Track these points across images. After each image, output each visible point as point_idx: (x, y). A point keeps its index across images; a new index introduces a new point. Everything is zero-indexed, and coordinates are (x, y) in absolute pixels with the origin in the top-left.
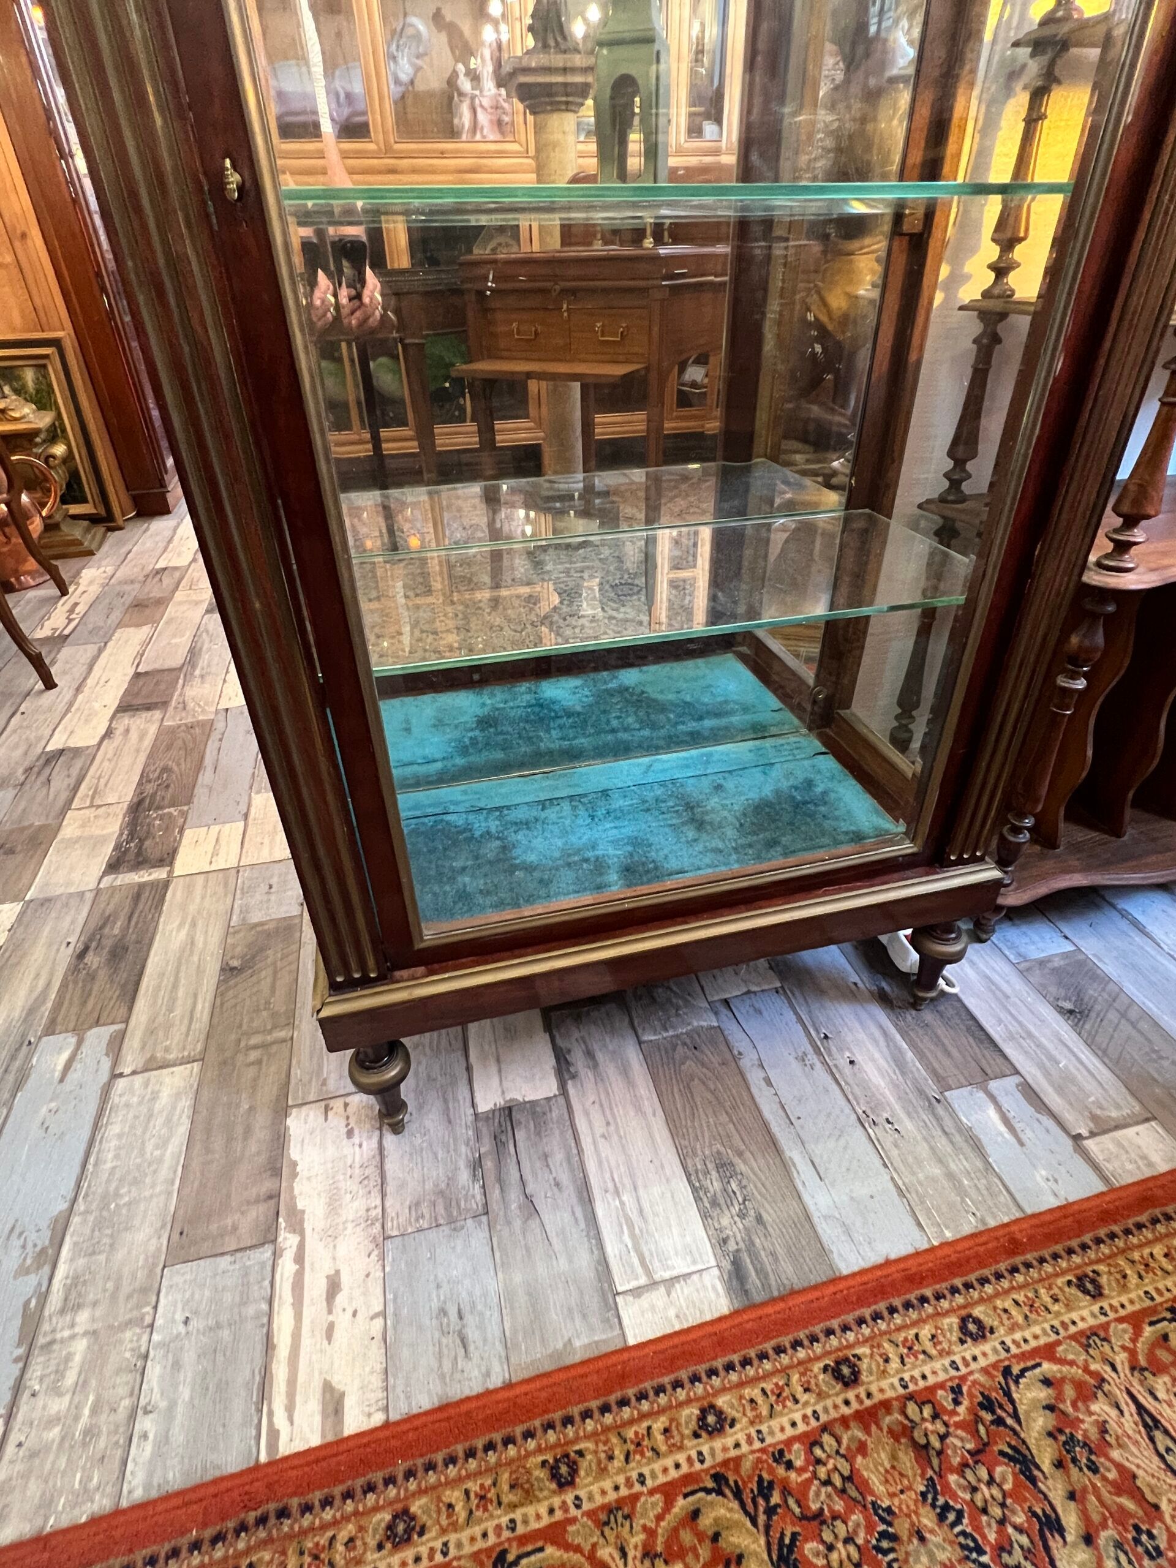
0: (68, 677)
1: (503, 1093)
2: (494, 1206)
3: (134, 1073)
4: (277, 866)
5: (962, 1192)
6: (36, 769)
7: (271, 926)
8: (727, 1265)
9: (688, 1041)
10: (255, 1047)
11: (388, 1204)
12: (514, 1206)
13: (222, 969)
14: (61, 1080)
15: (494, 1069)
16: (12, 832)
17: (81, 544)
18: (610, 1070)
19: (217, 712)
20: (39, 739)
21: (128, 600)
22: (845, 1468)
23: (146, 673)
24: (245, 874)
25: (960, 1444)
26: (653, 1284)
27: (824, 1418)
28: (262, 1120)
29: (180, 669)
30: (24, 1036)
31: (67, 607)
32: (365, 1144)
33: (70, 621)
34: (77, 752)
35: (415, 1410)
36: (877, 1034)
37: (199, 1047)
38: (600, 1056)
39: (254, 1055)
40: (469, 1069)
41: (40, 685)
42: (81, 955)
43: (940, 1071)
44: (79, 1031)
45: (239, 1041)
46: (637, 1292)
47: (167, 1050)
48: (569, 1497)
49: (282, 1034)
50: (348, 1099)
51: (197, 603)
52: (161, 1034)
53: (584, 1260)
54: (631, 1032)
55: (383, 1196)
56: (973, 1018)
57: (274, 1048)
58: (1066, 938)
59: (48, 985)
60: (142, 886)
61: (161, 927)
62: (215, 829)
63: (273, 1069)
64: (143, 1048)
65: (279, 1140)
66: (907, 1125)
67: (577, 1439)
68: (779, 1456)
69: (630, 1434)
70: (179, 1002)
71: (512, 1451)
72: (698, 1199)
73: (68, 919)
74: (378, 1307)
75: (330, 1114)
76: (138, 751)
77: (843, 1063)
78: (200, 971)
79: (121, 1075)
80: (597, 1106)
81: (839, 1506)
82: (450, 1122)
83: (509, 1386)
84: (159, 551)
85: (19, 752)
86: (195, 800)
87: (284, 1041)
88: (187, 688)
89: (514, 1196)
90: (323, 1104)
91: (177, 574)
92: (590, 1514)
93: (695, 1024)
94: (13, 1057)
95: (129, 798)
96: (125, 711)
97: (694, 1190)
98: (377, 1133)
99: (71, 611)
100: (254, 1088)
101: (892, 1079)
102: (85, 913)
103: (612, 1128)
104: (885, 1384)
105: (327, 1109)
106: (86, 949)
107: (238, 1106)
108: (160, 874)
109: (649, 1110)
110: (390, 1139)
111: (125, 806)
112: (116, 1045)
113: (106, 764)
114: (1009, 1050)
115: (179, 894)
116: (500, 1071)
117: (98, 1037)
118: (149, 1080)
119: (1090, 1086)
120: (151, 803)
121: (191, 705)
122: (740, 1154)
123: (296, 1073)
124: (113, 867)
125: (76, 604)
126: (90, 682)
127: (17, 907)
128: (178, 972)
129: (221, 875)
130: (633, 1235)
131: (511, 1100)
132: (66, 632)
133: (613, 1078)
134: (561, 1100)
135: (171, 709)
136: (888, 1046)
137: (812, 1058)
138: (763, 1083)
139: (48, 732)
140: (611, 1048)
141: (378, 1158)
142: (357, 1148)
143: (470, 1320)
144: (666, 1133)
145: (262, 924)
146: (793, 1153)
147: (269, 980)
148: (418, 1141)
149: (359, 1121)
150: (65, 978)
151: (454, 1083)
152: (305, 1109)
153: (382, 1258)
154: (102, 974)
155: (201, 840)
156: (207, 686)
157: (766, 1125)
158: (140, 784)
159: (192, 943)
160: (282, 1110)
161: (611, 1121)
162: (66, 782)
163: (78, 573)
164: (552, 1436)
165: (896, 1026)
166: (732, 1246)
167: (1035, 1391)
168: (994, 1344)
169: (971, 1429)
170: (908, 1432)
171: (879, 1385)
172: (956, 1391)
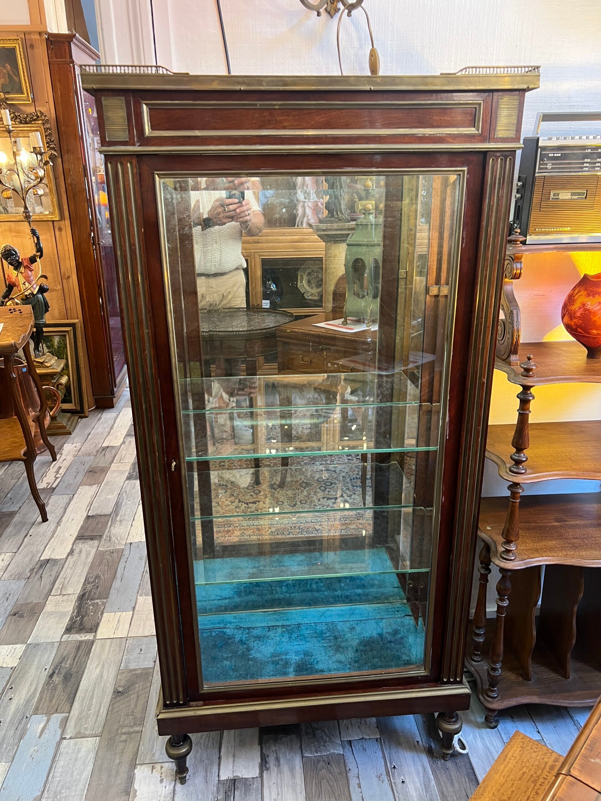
0: (53, 515)
1: (233, 772)
3: (71, 738)
4: (145, 638)
6: (35, 570)
7: (139, 671)
9: (326, 760)
10: (125, 734)
13: (114, 692)
14: (40, 737)
15: (231, 760)
16: (23, 604)
17: (66, 428)
18: (285, 768)
19: (126, 545)
20: (38, 552)
21: (87, 467)
23: (93, 516)
24: (130, 641)
28: (124, 768)
29: (110, 515)
30: (24, 713)
31: (55, 469)
32: (167, 788)
33: (57, 478)
34: (55, 561)
36: (421, 769)
37: (100, 729)
38: (282, 761)
39: (124, 737)
40: (220, 758)
41: (40, 519)
42: (51, 676)
43: (445, 793)
44: (49, 714)
45: (118, 729)
47: (86, 729)
49: (137, 729)
50: (163, 765)
51: (123, 472)
52: (84, 720)
54: (300, 751)
56: (473, 769)
57: (133, 735)
58: (539, 732)
59: (36, 689)
60: (81, 642)
61: (88, 666)
62: (119, 613)
63: (132, 745)
64: (75, 727)
65: (131, 779)
70: (93, 707)
73: (46, 657)
75: (154, 770)
76: (85, 564)
77: (399, 781)
78: (103, 691)
79: (65, 738)
80: (275, 785)
82: (207, 782)
84: (106, 434)
85: (27, 559)
86: (110, 596)
87: (138, 732)
88: (112, 528)
90: (152, 765)
91: (114, 452)
93: (332, 751)
94: (19, 723)
95: (78, 592)
96: (80, 539)
98: (174, 782)
99: (57, 472)
100: (122, 753)
101: (420, 794)
102: (54, 655)
103: (280, 797)
105: (153, 768)
106: (54, 673)
107: (114, 761)
108: (89, 637)
109: (299, 791)
110: (179, 786)
111: (76, 596)
112: (64, 723)
113: (69, 571)
115: (98, 649)
116: (234, 761)
117: (57, 718)
118: (77, 743)
120: (89, 596)
121: (113, 539)
123: (142, 748)
124: (69, 630)
125: (60, 468)
126: (64, 519)
127: (23, 647)
128: (94, 690)
129: (118, 640)
131: (236, 776)
132: (54, 486)
133: (286, 773)
134: (259, 779)
135: (103, 540)
136: (424, 777)
137: (385, 777)
138: (357, 786)
139: (42, 548)
140: (288, 757)
141: (172, 794)
142: (164, 788)
145: (135, 670)
147: (135, 700)
148: (191, 789)
149: (166, 776)
150: (43, 687)
151: (212, 764)
152: (143, 766)
154: (60, 687)
155: (111, 620)
156: (122, 527)
158: (84, 584)
159: (102, 676)
160: (133, 765)
161: (280, 793)
162: (49, 580)
163: (62, 446)
165: (431, 767)
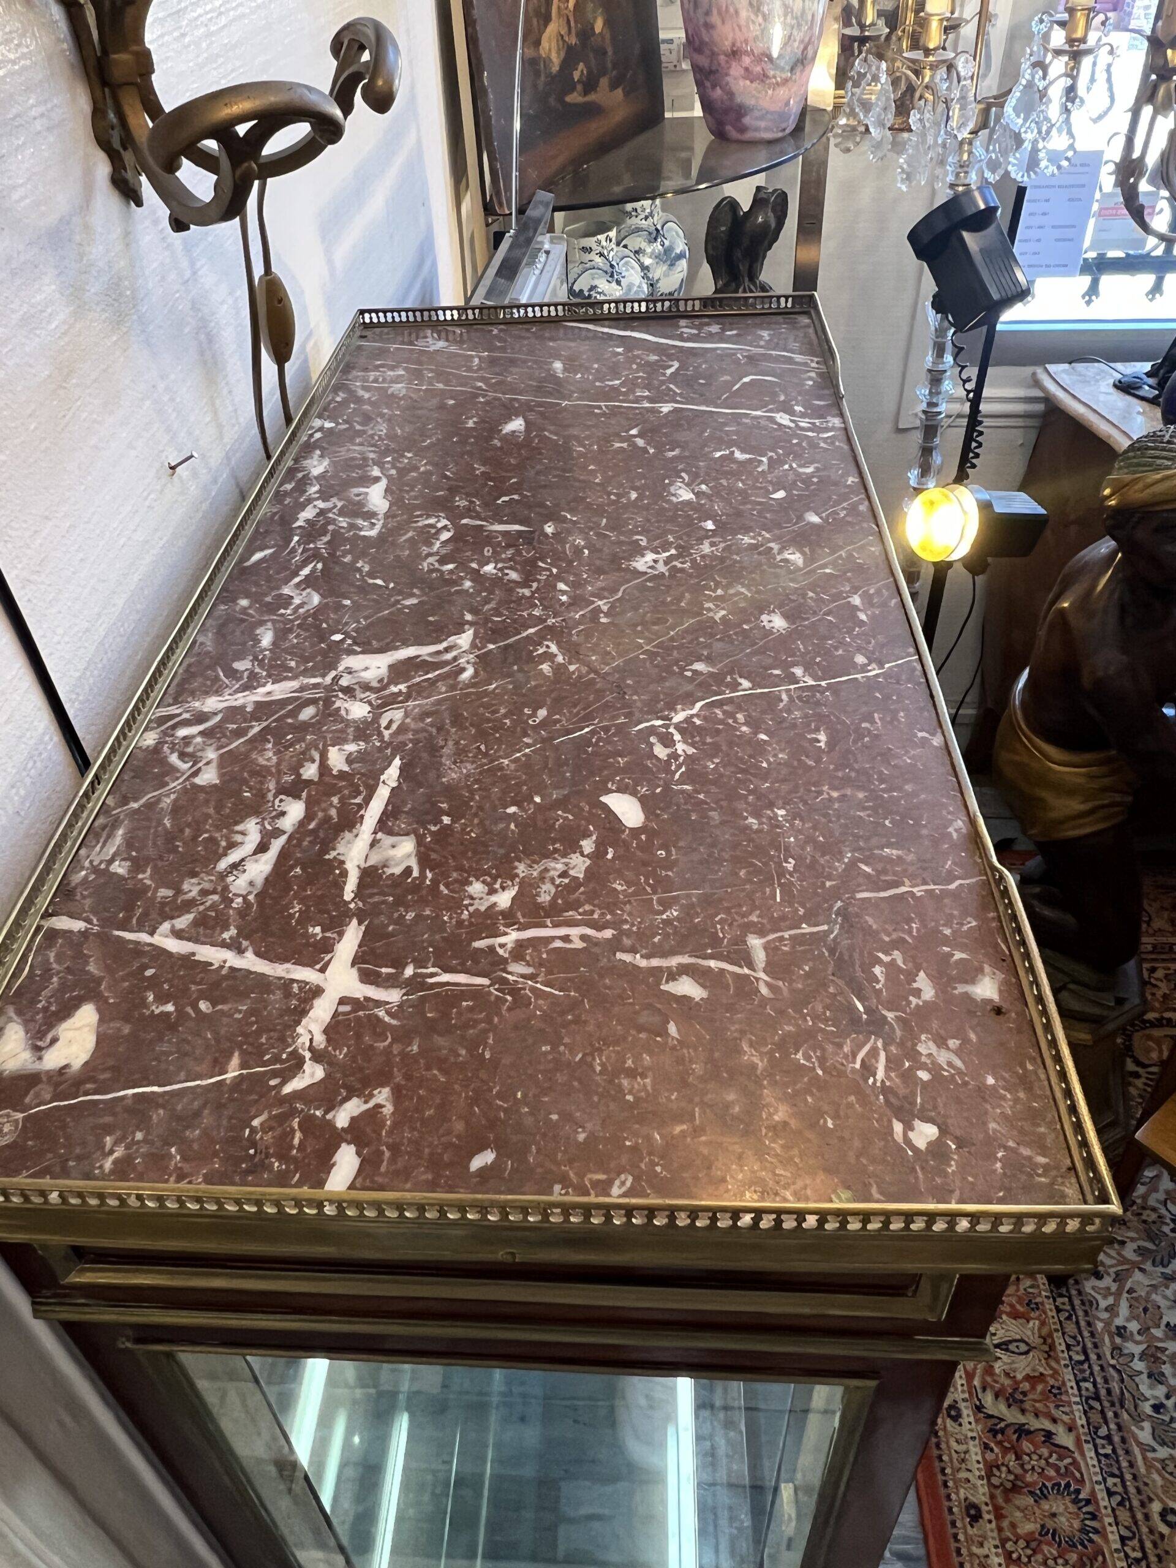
22: (1022, 1543)
25: (1012, 1461)
27: (997, 1542)
104: (981, 1490)
167: (988, 1399)
168: (962, 1405)
169: (1005, 1451)
170: (1006, 1491)
171: (980, 1494)
172: (986, 1447)
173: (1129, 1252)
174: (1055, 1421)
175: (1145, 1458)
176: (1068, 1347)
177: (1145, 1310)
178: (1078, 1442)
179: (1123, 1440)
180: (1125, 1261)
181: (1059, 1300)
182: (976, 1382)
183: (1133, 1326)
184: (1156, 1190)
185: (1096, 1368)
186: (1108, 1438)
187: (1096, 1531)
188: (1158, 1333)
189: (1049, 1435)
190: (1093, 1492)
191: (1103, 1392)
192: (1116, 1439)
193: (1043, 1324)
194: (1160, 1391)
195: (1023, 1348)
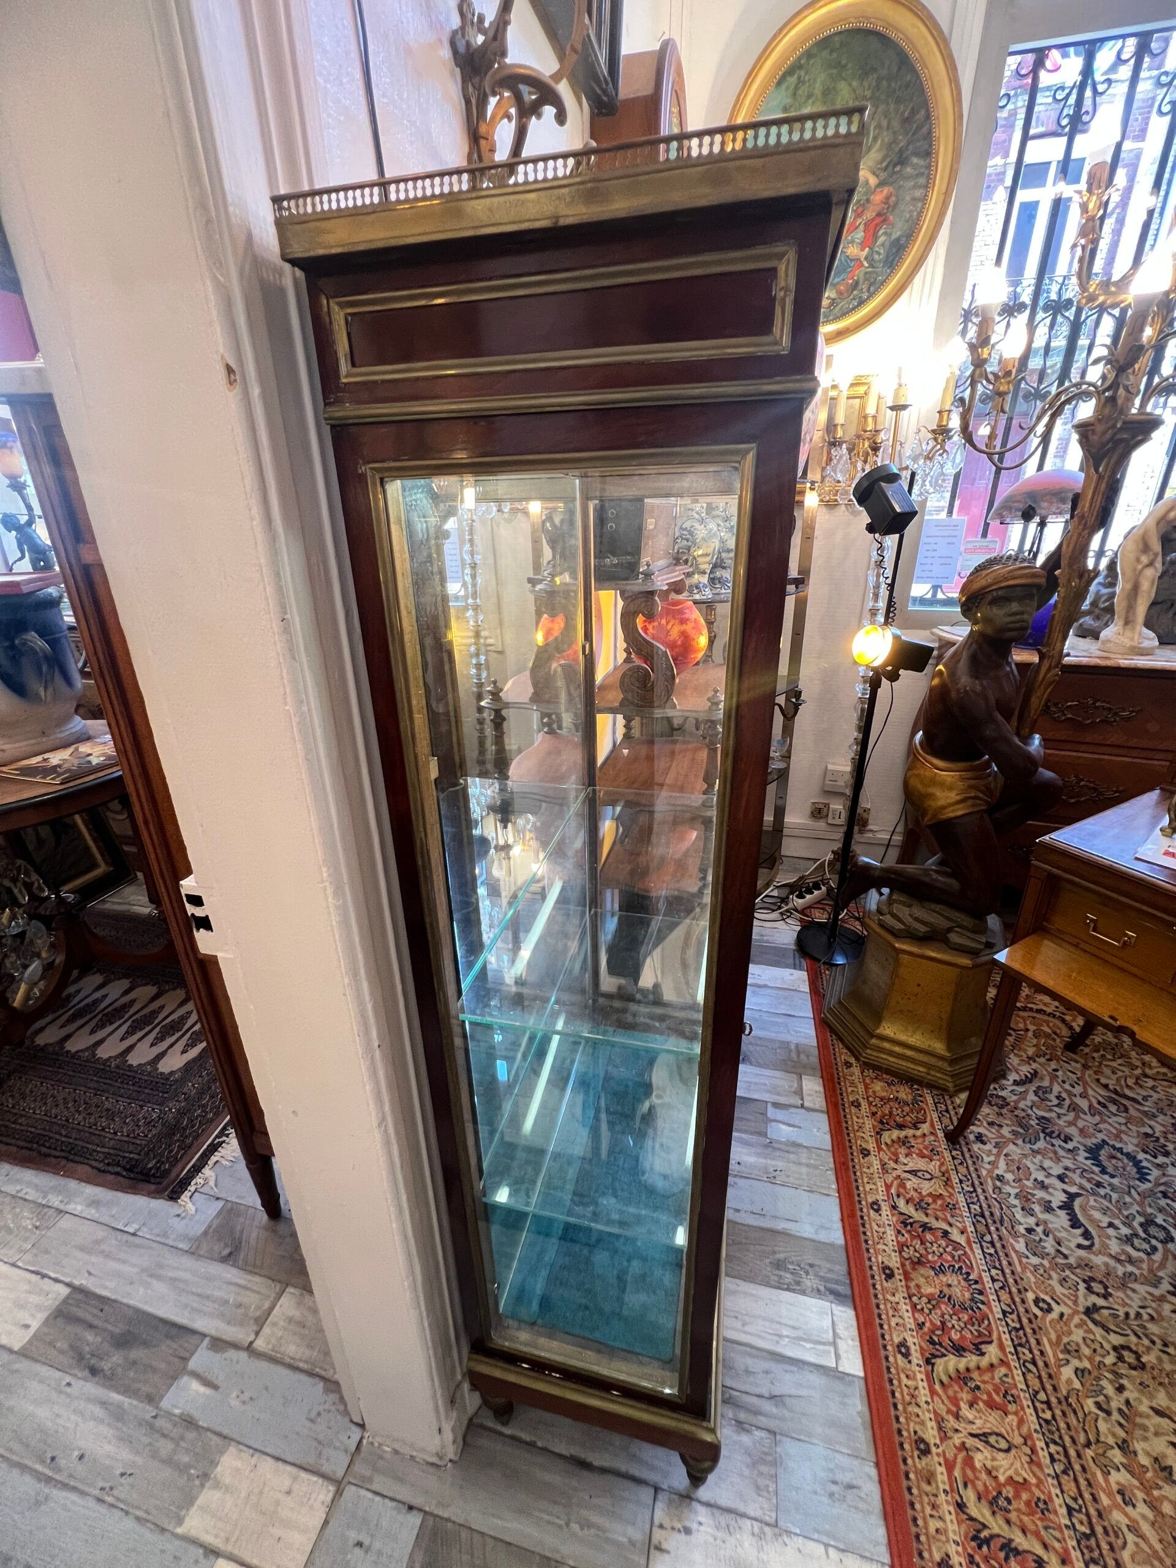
2: (772, 1424)
5: (816, 1167)
8: (831, 1297)
11: (752, 1514)
12: (774, 1410)
22: (924, 1300)
25: (917, 1243)
26: (834, 1344)
27: (906, 1295)
32: (701, 1519)
35: (885, 1541)
46: (838, 1357)
48: (934, 1450)
50: (657, 1522)
53: (816, 1379)
55: (743, 1515)
66: (780, 1164)
67: (908, 1431)
68: (921, 1326)
69: (908, 1398)
71: (912, 1476)
72: (793, 1291)
74: (821, 1549)
75: (664, 1546)
81: (939, 1312)
83: (877, 1465)
89: (768, 1407)
90: (652, 1550)
92: (941, 1440)
97: (788, 1289)
101: (754, 1153)
104: (894, 1259)
105: (659, 1548)
114: (755, 1096)
119: (781, 1083)
122: (774, 1252)
130: (806, 1341)
141: (715, 1511)
142: (702, 1528)
143: (839, 1477)
144: (752, 1286)
146: (781, 1225)
149: (679, 1519)
153: (789, 1533)
157: (762, 1229)
164: (907, 1446)
166: (822, 1288)
167: (901, 1203)
168: (882, 1204)
169: (913, 1237)
170: (913, 1262)
171: (894, 1261)
172: (899, 1232)
173: (1005, 1131)
174: (951, 1225)
175: (1020, 1262)
176: (961, 1181)
177: (1018, 1168)
178: (969, 1242)
179: (1003, 1246)
180: (1003, 1136)
181: (954, 1153)
182: (893, 1191)
183: (1009, 1177)
184: (1025, 1099)
185: (982, 1198)
186: (992, 1243)
187: (983, 1303)
188: (1029, 1183)
189: (946, 1234)
190: (980, 1277)
191: (987, 1214)
192: (998, 1245)
193: (942, 1164)
194: (1031, 1221)
195: (928, 1176)
